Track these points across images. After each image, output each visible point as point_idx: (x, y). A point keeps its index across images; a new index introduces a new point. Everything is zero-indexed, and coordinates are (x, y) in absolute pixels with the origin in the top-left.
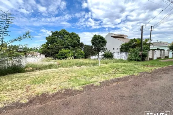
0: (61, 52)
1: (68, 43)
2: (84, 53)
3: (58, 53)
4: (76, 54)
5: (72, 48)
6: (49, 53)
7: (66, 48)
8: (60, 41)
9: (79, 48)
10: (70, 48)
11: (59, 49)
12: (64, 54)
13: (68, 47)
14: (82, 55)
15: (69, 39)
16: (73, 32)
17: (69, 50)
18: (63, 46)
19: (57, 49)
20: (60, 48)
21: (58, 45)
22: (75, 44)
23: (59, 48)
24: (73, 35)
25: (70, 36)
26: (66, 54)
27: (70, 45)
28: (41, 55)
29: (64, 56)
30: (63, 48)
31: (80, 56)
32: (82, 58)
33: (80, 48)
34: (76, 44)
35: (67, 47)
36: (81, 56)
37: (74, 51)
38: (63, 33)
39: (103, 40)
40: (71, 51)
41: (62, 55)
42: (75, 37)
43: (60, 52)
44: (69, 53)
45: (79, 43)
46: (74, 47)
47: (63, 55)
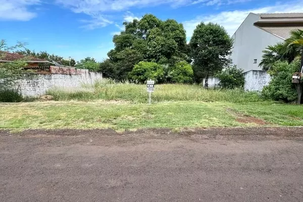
0: (137, 68)
1: (155, 47)
2: (191, 71)
3: (132, 68)
4: (171, 73)
5: (164, 59)
6: (111, 71)
7: (149, 58)
8: (140, 43)
9: (181, 57)
10: (159, 59)
11: (135, 60)
12: (143, 72)
13: (155, 57)
14: (186, 75)
15: (159, 37)
16: (171, 19)
17: (156, 64)
18: (145, 54)
19: (130, 61)
20: (137, 59)
21: (134, 53)
22: (171, 48)
23: (135, 58)
24: (168, 26)
25: (163, 29)
26: (147, 73)
27: (160, 52)
28: (89, 74)
29: (142, 77)
30: (145, 58)
31: (180, 78)
32: (185, 82)
33: (185, 59)
34: (173, 49)
35: (152, 57)
36: (182, 77)
37: (167, 66)
38: (148, 22)
39: (217, 36)
40: (158, 65)
41: (138, 74)
42: (173, 30)
43: (135, 67)
44: (155, 70)
45: (184, 45)
46: (168, 55)
47: (141, 75)
